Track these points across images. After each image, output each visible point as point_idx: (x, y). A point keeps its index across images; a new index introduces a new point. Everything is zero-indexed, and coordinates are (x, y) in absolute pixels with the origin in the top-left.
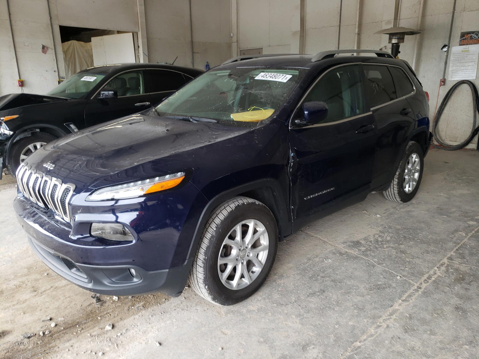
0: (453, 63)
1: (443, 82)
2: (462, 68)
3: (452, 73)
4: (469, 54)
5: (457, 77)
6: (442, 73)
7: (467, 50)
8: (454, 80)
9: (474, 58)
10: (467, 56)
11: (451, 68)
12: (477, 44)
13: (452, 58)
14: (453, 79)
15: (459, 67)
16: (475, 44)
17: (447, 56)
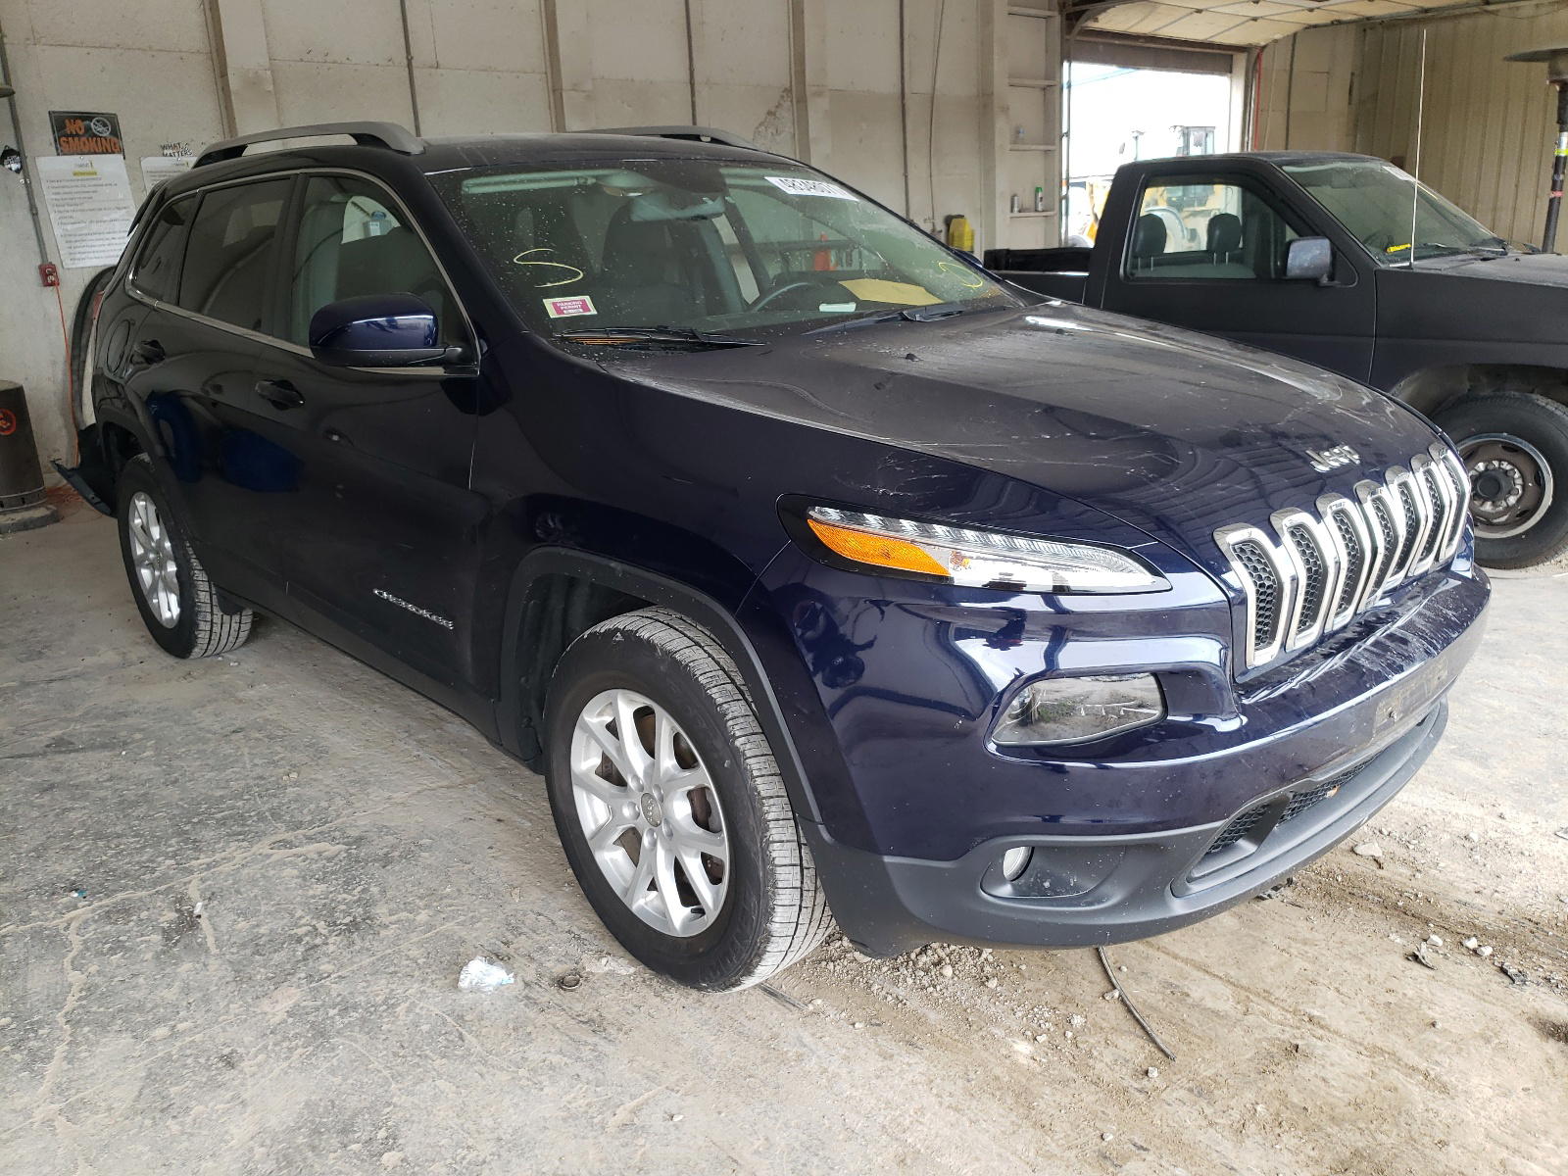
0: (60, 212)
1: (48, 275)
2: (95, 227)
3: (68, 245)
4: (100, 182)
5: (91, 255)
6: (33, 242)
7: (89, 169)
8: (82, 268)
9: (120, 196)
10: (99, 188)
11: (57, 228)
12: (113, 152)
13: (47, 195)
14: (81, 264)
15: (83, 225)
16: (107, 152)
17: (28, 186)
